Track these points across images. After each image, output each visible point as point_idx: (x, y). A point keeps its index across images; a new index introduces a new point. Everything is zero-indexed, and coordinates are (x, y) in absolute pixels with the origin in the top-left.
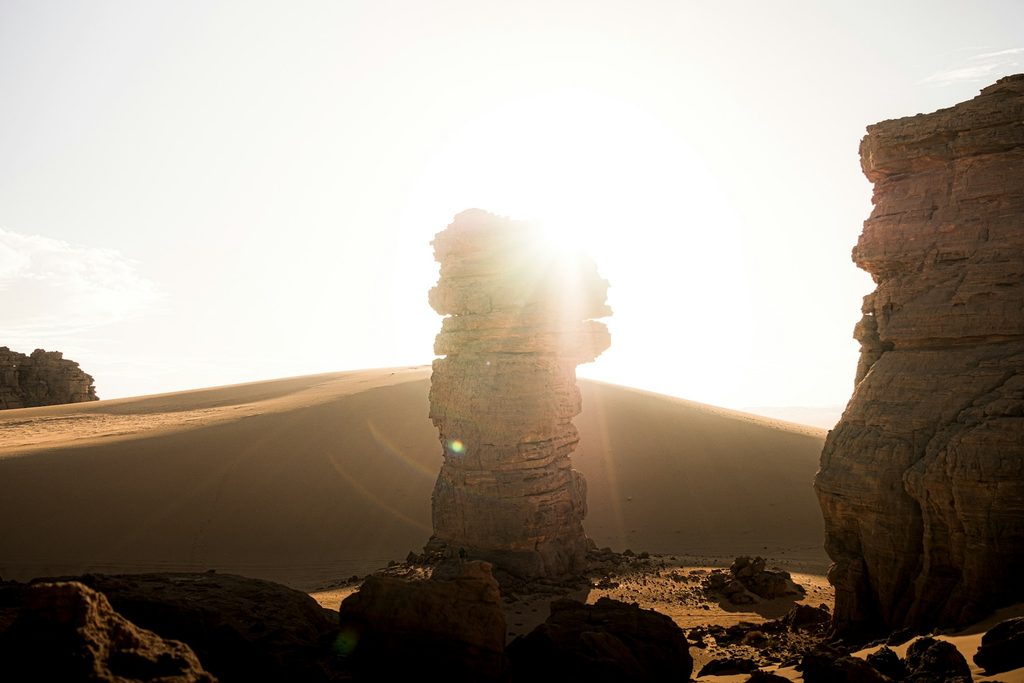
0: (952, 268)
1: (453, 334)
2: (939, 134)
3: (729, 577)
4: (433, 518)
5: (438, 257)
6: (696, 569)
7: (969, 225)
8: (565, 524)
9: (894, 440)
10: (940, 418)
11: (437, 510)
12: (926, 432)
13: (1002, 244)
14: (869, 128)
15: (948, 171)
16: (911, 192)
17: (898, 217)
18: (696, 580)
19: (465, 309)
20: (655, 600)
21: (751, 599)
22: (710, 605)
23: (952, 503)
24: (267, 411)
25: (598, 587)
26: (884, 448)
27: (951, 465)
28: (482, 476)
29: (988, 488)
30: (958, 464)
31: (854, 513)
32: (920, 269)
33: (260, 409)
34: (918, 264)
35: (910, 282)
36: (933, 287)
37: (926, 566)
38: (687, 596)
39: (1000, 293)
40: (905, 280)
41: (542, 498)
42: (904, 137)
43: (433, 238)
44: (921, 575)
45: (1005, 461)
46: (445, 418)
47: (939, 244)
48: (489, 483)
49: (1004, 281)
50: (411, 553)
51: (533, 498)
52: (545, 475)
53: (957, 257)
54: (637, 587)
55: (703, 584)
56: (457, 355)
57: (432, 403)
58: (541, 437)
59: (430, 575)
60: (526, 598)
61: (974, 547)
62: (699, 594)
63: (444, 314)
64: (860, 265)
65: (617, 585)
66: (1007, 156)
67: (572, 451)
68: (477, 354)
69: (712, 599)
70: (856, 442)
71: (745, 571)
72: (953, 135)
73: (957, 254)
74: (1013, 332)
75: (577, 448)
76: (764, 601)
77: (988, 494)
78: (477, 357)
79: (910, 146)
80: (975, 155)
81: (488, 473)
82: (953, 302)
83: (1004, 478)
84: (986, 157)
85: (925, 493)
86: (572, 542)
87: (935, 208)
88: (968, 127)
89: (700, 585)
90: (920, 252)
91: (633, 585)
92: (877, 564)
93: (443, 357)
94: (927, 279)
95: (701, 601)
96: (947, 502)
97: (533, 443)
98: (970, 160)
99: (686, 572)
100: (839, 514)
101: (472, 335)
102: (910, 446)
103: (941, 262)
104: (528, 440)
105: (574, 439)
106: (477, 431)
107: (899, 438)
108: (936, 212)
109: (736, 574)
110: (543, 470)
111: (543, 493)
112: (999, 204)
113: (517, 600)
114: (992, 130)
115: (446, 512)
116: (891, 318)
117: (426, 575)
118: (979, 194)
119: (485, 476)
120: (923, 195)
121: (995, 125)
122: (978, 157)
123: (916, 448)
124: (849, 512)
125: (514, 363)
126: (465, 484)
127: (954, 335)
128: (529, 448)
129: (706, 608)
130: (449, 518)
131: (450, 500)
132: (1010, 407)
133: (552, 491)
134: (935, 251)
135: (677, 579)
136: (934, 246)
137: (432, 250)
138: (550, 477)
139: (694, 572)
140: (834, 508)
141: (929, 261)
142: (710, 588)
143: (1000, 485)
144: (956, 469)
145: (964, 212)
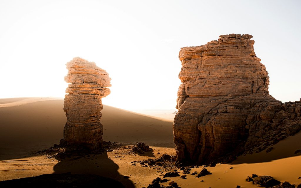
0: (203, 80)
1: (72, 88)
2: (199, 51)
3: (137, 147)
4: (64, 135)
5: (68, 68)
6: (129, 146)
7: (206, 71)
8: (98, 136)
9: (194, 117)
10: (205, 113)
11: (66, 133)
12: (202, 116)
13: (214, 76)
14: (181, 48)
15: (201, 59)
16: (192, 63)
17: (190, 68)
18: (130, 148)
19: (76, 82)
20: (123, 154)
21: (144, 152)
22: (136, 154)
23: (212, 132)
24: (6, 106)
25: (108, 151)
26: (192, 119)
27: (214, 123)
28: (80, 124)
29: (221, 129)
30: (215, 123)
31: (182, 134)
32: (195, 80)
33: (3, 106)
34: (195, 78)
35: (193, 82)
36: (198, 84)
37: (204, 146)
38: (130, 152)
39: (214, 86)
40: (192, 82)
41: (95, 130)
42: (191, 51)
43: (66, 63)
44: (202, 148)
45: (226, 123)
46: (68, 110)
47: (200, 75)
48: (82, 126)
49: (215, 83)
50: (55, 144)
51: (93, 130)
52: (96, 124)
53: (203, 78)
54: (118, 151)
55: (132, 149)
56: (73, 94)
57: (65, 106)
58: (95, 115)
59: (65, 150)
60: (92, 155)
61: (217, 142)
62: (132, 152)
63: (69, 83)
64: (180, 78)
65: (112, 151)
66: (214, 57)
67: (100, 118)
68: (78, 93)
69: (136, 153)
70: (184, 118)
71: (141, 146)
72: (203, 51)
73: (204, 77)
74: (217, 94)
75: (101, 118)
76: (146, 153)
77: (221, 130)
78: (79, 94)
79: (192, 53)
80: (207, 56)
81: (82, 124)
82: (204, 87)
83: (225, 126)
84: (210, 57)
85: (204, 129)
86: (100, 140)
87: (198, 67)
88: (207, 50)
89: (131, 150)
90: (196, 76)
91: (116, 150)
92: (189, 145)
93: (68, 94)
94: (197, 82)
95: (133, 153)
96: (211, 132)
97: (93, 116)
98: (206, 57)
99: (127, 147)
100: (179, 134)
101: (77, 88)
102: (198, 119)
103: (200, 78)
104: (92, 116)
105: (101, 115)
106: (79, 113)
107: (195, 117)
108: (198, 68)
109: (139, 146)
110: (95, 123)
111: (95, 129)
112: (212, 67)
113: (90, 156)
114: (211, 51)
115: (69, 134)
116: (189, 90)
117: (64, 150)
118: (208, 65)
119: (81, 125)
120: (195, 64)
121: (212, 50)
122: (208, 57)
123: (199, 119)
124: (181, 133)
125: (89, 96)
126: (75, 127)
127: (205, 95)
128: (93, 117)
129: (135, 155)
130: (70, 135)
131: (70, 131)
132: (224, 111)
133: (97, 128)
134: (199, 76)
135: (126, 148)
136: (198, 75)
137: (66, 66)
138: (97, 125)
139: (129, 147)
140: (177, 133)
141: (197, 78)
142: (134, 150)
143: (224, 128)
144: (215, 124)
145: (204, 68)
